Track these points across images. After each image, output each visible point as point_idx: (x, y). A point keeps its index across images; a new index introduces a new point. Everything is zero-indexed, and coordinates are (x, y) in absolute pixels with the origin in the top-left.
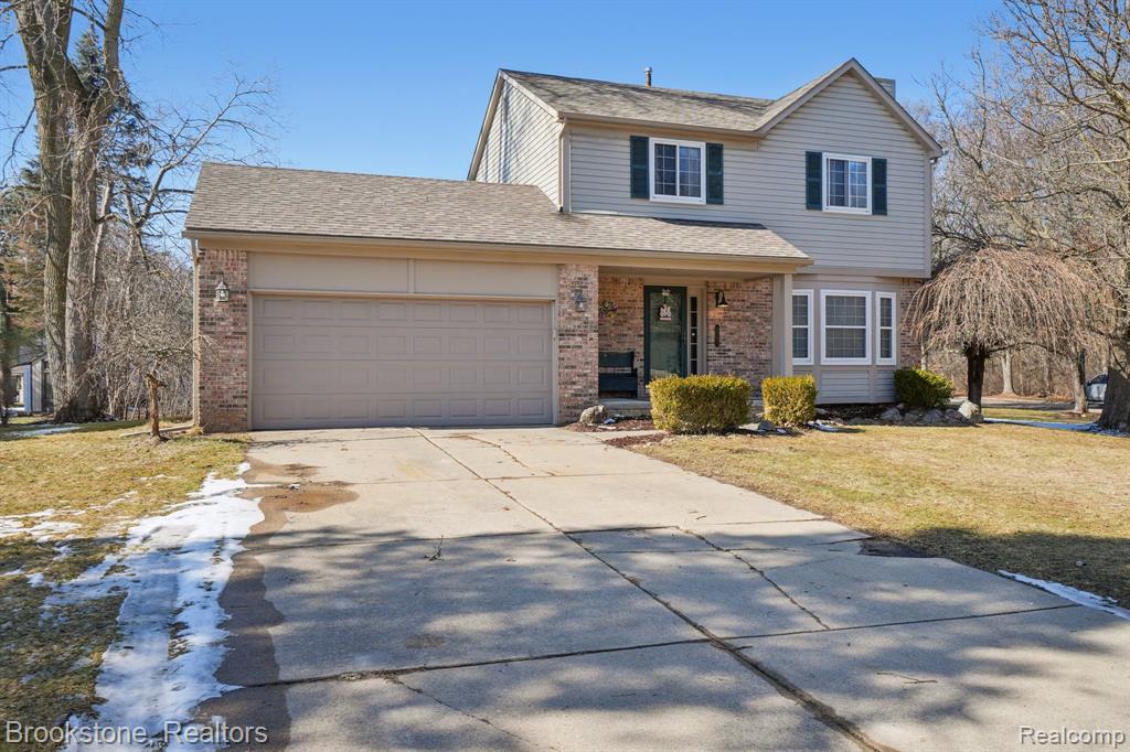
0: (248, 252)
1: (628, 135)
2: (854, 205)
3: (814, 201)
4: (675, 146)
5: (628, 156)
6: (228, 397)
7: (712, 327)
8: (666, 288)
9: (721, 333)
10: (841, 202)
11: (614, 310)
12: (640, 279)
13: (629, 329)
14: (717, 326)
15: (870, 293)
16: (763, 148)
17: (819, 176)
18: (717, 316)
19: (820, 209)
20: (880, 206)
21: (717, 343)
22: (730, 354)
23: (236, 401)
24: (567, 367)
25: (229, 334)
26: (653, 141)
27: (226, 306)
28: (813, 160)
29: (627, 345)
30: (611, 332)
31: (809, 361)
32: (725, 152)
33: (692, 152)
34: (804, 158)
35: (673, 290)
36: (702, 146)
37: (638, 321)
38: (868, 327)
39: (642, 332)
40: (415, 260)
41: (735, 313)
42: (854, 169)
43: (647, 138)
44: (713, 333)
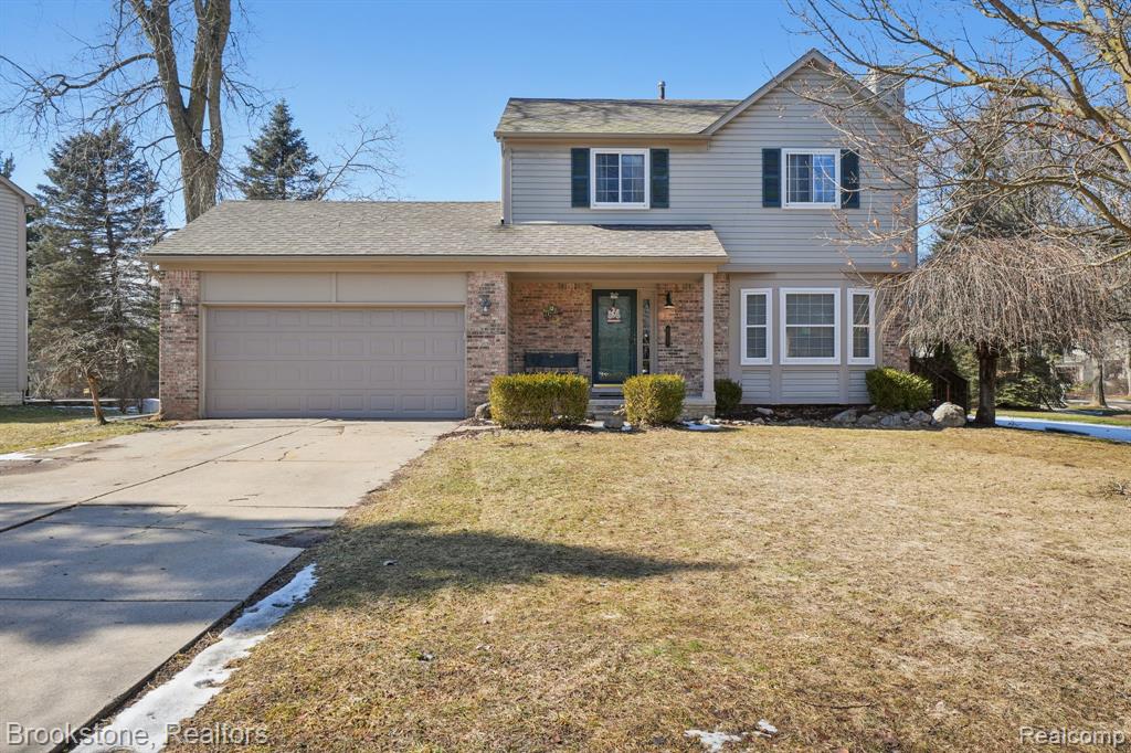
0: (199, 272)
1: (569, 148)
2: (819, 200)
3: (771, 197)
4: (617, 155)
5: (569, 168)
6: (182, 391)
7: (663, 328)
8: (614, 291)
9: (673, 334)
10: (806, 198)
11: (560, 314)
12: (587, 284)
13: (576, 331)
14: (668, 327)
15: (839, 290)
16: (713, 150)
17: (778, 172)
18: (668, 317)
19: (779, 206)
20: (851, 201)
21: (668, 344)
22: (683, 354)
23: (189, 395)
24: (474, 366)
25: (183, 339)
26: (594, 152)
27: (181, 316)
28: (771, 158)
29: (573, 347)
30: (557, 334)
31: (768, 360)
32: (671, 156)
33: (635, 160)
34: (760, 156)
35: (622, 293)
36: (646, 152)
37: (586, 324)
38: (837, 325)
39: (589, 334)
40: (337, 273)
41: (688, 314)
42: (817, 163)
43: (588, 150)
44: (664, 334)
